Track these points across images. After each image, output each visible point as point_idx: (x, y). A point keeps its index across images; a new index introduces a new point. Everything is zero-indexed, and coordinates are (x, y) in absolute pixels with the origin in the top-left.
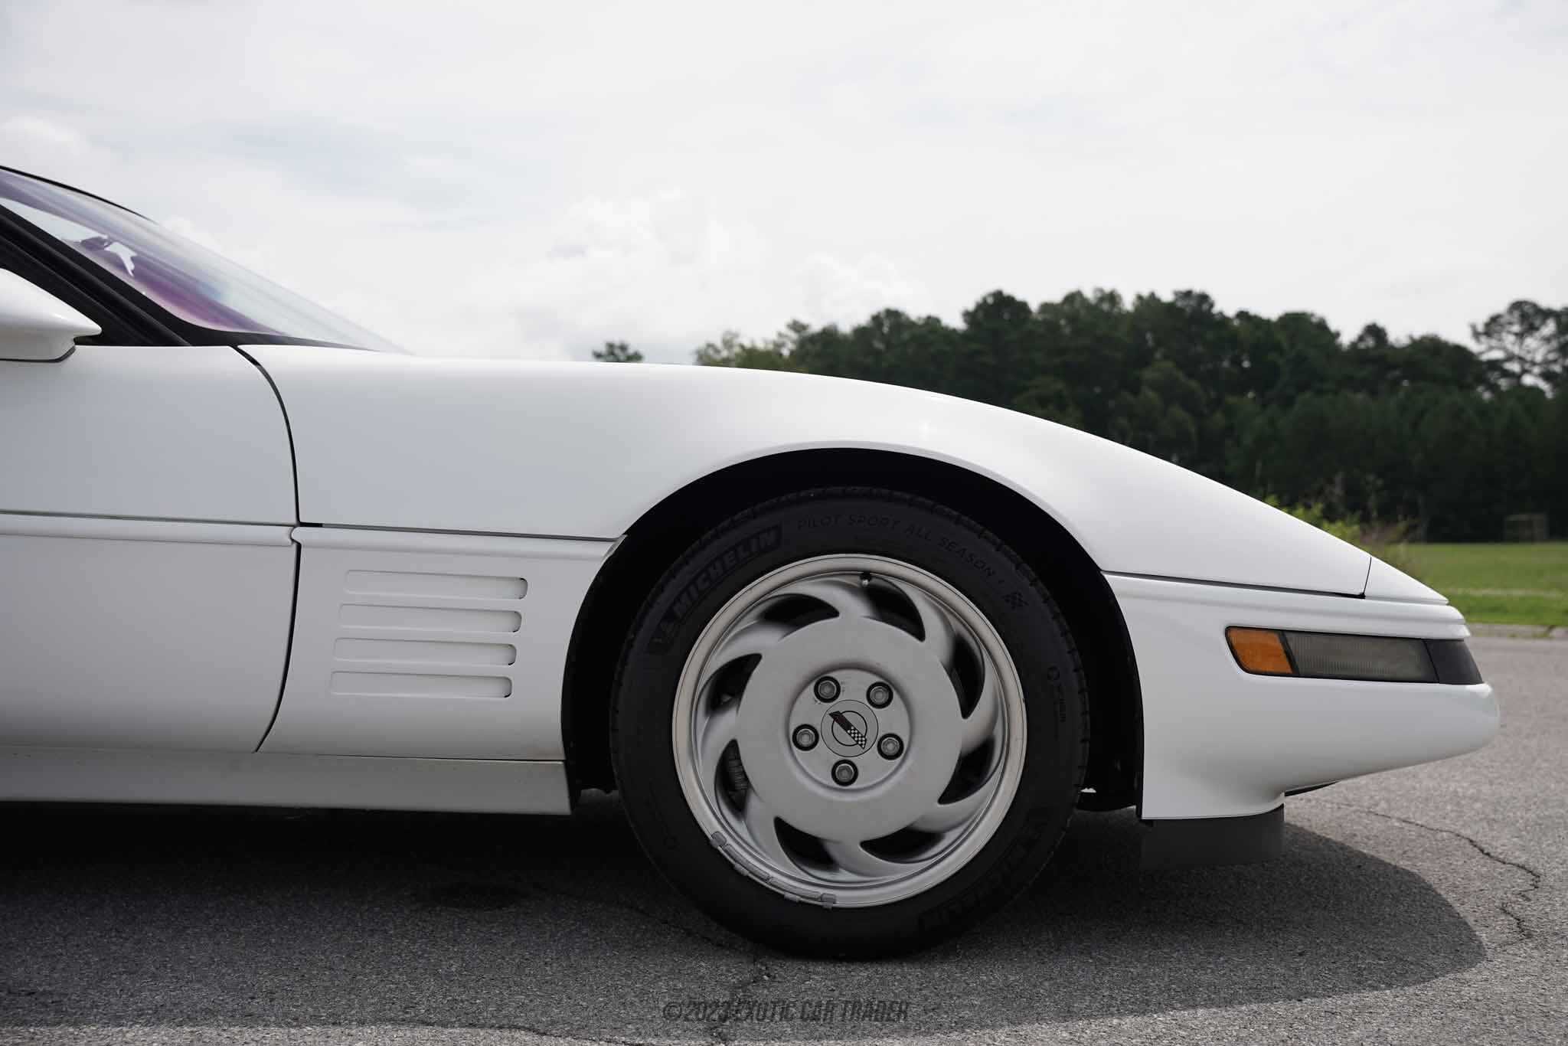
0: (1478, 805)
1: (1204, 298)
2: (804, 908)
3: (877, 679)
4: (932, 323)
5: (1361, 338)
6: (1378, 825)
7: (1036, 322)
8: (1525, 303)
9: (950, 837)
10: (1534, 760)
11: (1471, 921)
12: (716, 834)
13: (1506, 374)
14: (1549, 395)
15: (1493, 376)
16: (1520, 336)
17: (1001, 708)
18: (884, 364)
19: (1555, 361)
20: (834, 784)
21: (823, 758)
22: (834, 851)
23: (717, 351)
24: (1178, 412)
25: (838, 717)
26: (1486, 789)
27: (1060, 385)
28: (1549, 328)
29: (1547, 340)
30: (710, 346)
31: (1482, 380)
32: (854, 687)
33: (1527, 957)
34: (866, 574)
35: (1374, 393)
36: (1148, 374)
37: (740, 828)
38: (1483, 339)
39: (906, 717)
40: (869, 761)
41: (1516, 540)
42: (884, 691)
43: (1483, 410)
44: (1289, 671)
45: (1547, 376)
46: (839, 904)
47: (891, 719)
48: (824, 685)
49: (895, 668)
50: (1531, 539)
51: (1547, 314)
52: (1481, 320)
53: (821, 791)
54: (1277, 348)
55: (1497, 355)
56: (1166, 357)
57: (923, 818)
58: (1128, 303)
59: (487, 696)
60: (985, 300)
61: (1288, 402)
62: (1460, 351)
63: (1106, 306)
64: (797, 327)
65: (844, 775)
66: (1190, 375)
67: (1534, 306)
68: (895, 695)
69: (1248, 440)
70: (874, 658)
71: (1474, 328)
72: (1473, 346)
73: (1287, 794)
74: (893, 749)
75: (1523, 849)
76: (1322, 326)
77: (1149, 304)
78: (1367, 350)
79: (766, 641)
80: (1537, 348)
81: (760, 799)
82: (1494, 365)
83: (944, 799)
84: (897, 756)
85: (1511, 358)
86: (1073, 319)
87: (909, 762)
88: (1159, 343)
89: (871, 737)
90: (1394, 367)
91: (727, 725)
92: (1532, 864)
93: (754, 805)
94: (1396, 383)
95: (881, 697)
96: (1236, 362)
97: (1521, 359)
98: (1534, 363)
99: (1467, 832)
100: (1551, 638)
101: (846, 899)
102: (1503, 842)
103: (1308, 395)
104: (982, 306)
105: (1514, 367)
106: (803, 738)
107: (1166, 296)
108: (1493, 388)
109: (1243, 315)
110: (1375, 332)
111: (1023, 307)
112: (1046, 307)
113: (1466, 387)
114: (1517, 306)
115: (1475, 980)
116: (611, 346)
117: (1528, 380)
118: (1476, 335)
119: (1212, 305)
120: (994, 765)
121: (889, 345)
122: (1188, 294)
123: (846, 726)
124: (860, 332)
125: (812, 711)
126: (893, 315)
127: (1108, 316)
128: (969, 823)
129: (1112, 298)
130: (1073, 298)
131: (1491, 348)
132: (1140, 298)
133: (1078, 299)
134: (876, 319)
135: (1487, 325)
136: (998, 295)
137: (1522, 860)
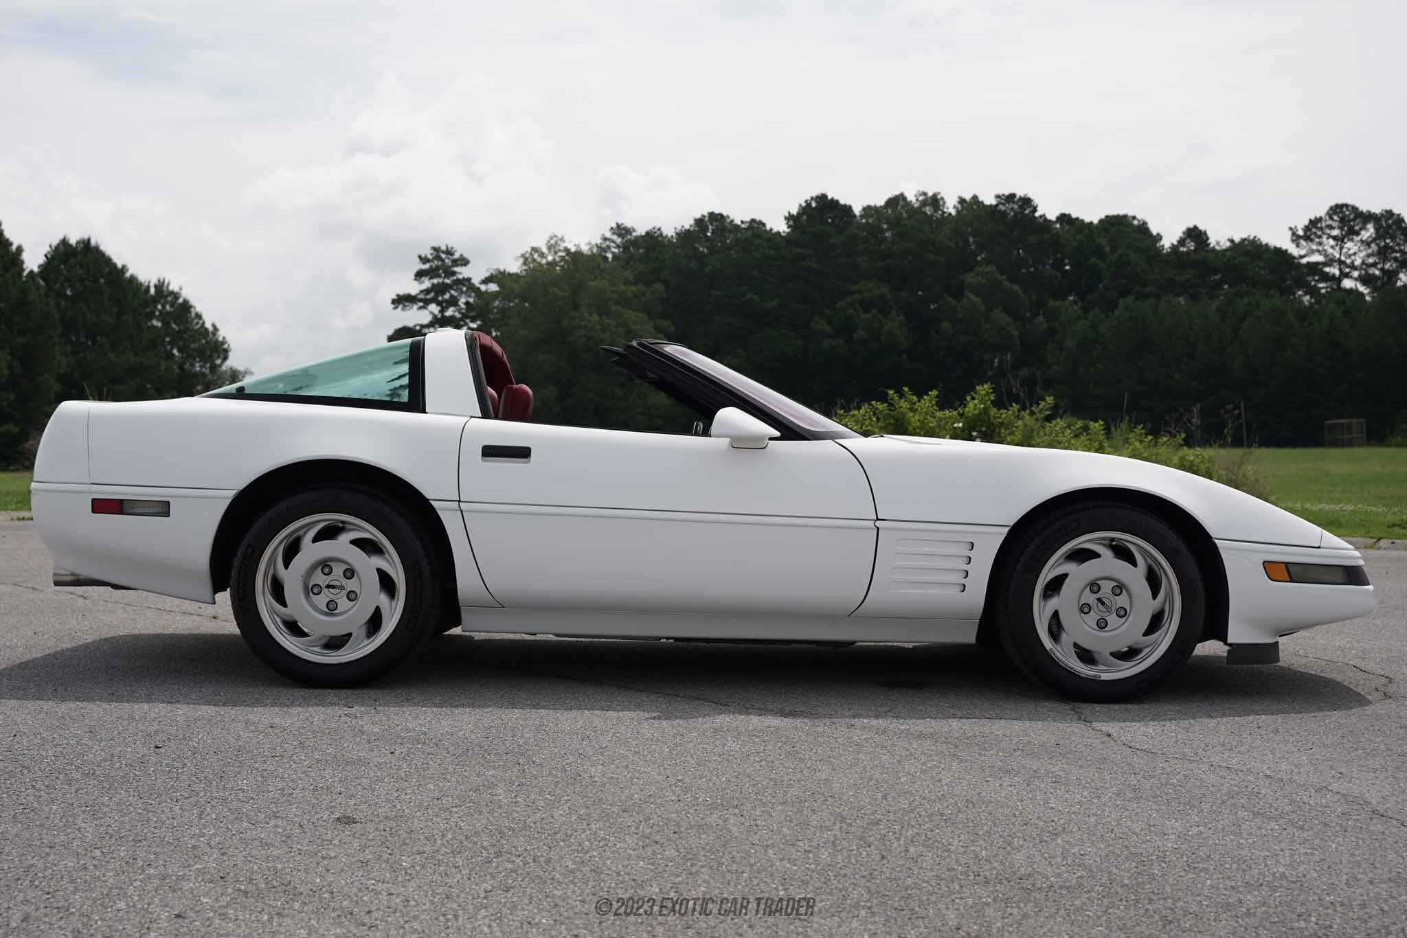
0: (1353, 652)
1: (1026, 201)
2: (1088, 680)
3: (1116, 584)
4: (756, 226)
5: (1182, 242)
6: (1304, 661)
7: (860, 226)
8: (1347, 206)
9: (1146, 651)
10: (1381, 631)
11: (1362, 693)
12: (1051, 649)
13: (1326, 277)
14: (1368, 298)
15: (1312, 280)
16: (1340, 240)
17: (1170, 594)
18: (708, 269)
19: (1374, 265)
20: (1096, 627)
21: (1092, 618)
22: (1097, 656)
23: (542, 255)
24: (999, 316)
25: (1099, 600)
26: (1356, 644)
27: (884, 290)
28: (1369, 232)
29: (1367, 244)
30: (534, 250)
31: (1301, 284)
32: (1107, 587)
33: (1390, 705)
34: (1112, 540)
35: (1194, 298)
36: (970, 278)
37: (1058, 647)
38: (1303, 242)
39: (1128, 600)
40: (1112, 619)
41: (1335, 444)
42: (1120, 588)
43: (1304, 314)
44: (1288, 579)
45: (1366, 280)
46: (1102, 679)
47: (1122, 601)
48: (1094, 586)
49: (1125, 579)
50: (1350, 444)
51: (1367, 217)
52: (1301, 223)
53: (1094, 631)
54: (1099, 252)
55: (1317, 258)
56: (987, 262)
57: (1136, 643)
58: (951, 206)
59: (955, 591)
60: (808, 204)
61: (1110, 306)
62: (1280, 253)
63: (928, 210)
64: (621, 230)
65: (1102, 625)
66: (1012, 280)
67: (1355, 209)
68: (1124, 591)
69: (1070, 343)
70: (1116, 575)
71: (1293, 231)
72: (1293, 250)
73: (1280, 636)
74: (1122, 613)
75: (1382, 669)
76: (1143, 228)
77: (971, 207)
78: (1188, 253)
79: (1070, 568)
80: (1356, 251)
81: (1067, 634)
82: (1314, 268)
83: (1145, 635)
84: (1123, 617)
85: (1330, 262)
86: (895, 223)
87: (1131, 618)
88: (981, 247)
89: (1113, 609)
90: (1216, 272)
91: (1054, 603)
92: (1387, 674)
93: (1064, 636)
94: (1218, 285)
95: (1118, 591)
96: (1058, 266)
97: (1341, 262)
98: (1353, 267)
99: (1352, 663)
100: (1379, 548)
101: (1105, 676)
102: (1371, 666)
103: (1129, 300)
104: (806, 210)
105: (1334, 271)
106: (1085, 609)
107: (989, 199)
108: (1313, 291)
109: (1064, 218)
110: (1195, 234)
111: (848, 209)
112: (868, 210)
113: (1286, 291)
114: (1337, 209)
115: (1369, 709)
116: (436, 250)
117: (1347, 284)
118: (1296, 238)
119: (1035, 210)
120: (1165, 620)
121: (713, 250)
122: (1011, 197)
123: (1103, 604)
124: (685, 236)
125: (1089, 598)
126: (716, 218)
127: (929, 219)
128: (1156, 645)
129: (935, 201)
130: (897, 201)
131: (1312, 252)
132: (962, 201)
133: (901, 203)
134: (699, 222)
135: (1307, 229)
136: (822, 198)
137: (1382, 673)
